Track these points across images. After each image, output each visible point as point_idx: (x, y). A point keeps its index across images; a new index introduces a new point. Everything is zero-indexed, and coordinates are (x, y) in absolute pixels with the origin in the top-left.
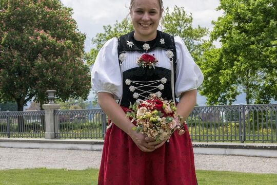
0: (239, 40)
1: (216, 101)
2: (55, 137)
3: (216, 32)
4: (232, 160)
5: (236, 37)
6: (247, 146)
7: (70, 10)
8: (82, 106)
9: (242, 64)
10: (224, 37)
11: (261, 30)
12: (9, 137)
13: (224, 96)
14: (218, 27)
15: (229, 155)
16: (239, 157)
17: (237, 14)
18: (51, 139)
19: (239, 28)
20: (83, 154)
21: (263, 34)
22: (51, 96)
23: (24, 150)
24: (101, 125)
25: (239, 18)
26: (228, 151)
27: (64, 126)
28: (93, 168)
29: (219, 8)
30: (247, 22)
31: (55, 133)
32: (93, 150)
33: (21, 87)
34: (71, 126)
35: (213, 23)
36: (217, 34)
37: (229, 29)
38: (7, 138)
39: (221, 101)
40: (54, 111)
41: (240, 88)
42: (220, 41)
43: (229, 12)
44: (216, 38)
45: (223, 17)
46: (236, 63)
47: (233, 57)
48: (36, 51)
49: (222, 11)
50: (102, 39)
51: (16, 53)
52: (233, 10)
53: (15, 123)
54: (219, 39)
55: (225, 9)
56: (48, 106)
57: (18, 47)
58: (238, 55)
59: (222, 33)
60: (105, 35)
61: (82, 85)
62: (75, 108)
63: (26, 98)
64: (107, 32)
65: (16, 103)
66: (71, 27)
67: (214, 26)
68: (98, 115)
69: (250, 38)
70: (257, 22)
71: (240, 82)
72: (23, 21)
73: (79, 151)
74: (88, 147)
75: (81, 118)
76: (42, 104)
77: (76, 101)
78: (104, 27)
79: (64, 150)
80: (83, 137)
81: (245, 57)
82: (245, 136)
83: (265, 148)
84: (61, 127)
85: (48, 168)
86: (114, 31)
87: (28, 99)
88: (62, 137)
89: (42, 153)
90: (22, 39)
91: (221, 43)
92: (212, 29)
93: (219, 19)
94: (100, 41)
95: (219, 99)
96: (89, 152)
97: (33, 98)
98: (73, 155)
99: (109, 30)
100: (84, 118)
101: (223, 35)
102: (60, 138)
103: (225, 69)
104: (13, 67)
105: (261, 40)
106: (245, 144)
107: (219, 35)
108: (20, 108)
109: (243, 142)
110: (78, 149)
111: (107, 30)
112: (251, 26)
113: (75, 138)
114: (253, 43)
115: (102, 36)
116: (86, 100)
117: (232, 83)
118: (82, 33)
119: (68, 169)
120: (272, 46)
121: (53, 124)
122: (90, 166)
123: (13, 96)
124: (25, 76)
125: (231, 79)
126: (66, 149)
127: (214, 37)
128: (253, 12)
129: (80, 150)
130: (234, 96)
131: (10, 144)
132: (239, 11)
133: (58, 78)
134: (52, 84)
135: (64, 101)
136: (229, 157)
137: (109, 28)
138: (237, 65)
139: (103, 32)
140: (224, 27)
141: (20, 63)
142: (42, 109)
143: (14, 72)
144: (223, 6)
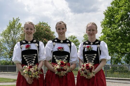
11: (116, 40)
17: (108, 34)
21: (116, 41)
25: (108, 36)
30: (111, 37)
35: (99, 37)
43: (105, 34)
45: (103, 36)
69: (111, 42)
70: (114, 37)
93: (101, 36)
112: (112, 39)
114: (112, 44)
120: (119, 45)
128: (113, 34)
140: (103, 39)
144: (103, 32)
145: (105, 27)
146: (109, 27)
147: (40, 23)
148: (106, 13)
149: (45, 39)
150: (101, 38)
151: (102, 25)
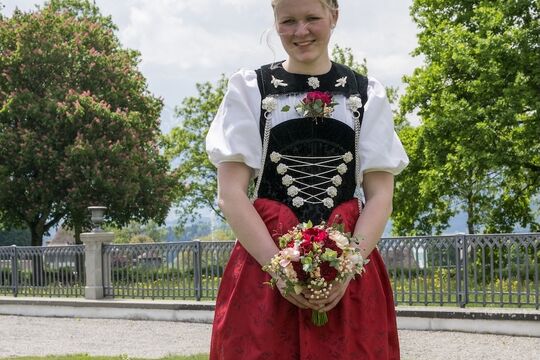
0: (456, 112)
1: (410, 227)
2: (105, 296)
3: (411, 98)
4: (444, 340)
5: (448, 106)
6: (472, 314)
7: (135, 54)
8: (154, 235)
9: (461, 157)
10: (426, 107)
11: (498, 92)
12: (16, 296)
13: (426, 219)
14: (414, 88)
15: (437, 330)
16: (457, 334)
17: (451, 63)
18: (97, 299)
19: (454, 89)
20: (158, 327)
21: (501, 101)
22: (96, 217)
23: (44, 321)
24: (192, 273)
25: (455, 70)
26: (435, 323)
27: (122, 275)
28: (178, 354)
29: (418, 53)
30: (469, 78)
31: (104, 289)
32: (177, 321)
33: (38, 200)
34: (135, 273)
35: (406, 80)
36: (413, 101)
37: (435, 92)
38: (11, 298)
39: (420, 228)
40: (103, 246)
41: (457, 204)
42: (419, 114)
43: (436, 60)
44: (411, 109)
45: (424, 69)
46: (449, 156)
47: (443, 145)
48: (68, 132)
49: (423, 56)
50: (194, 110)
51: (26, 134)
52: (444, 55)
53: (27, 268)
54: (418, 109)
55: (428, 53)
56: (91, 237)
57: (32, 122)
58: (453, 141)
59: (423, 99)
60: (199, 101)
61: (155, 195)
62: (141, 240)
63: (48, 221)
64: (203, 95)
65: (28, 231)
66: (136, 86)
67: (407, 85)
68: (186, 253)
69: (475, 108)
70: (490, 77)
71: (456, 193)
72: (42, 75)
73: (149, 322)
74: (168, 314)
75: (154, 259)
76: (78, 232)
77: (143, 227)
78: (198, 85)
79: (121, 321)
80: (158, 297)
81: (465, 144)
82: (467, 295)
83: (507, 317)
84: (115, 276)
85: (92, 355)
86: (216, 94)
87: (52, 224)
88: (118, 295)
89: (79, 325)
90: (42, 109)
91: (420, 117)
92: (403, 91)
93: (416, 73)
94: (190, 112)
95: (417, 223)
96: (169, 324)
97: (62, 221)
98: (139, 330)
99: (208, 92)
100: (160, 259)
101: (424, 102)
102: (114, 296)
103: (428, 168)
104: (20, 162)
105: (498, 112)
106: (468, 310)
107: (417, 102)
108: (37, 240)
109: (463, 306)
110: (148, 319)
111: (204, 91)
112: (477, 86)
113: (143, 298)
114: (481, 119)
115: (194, 102)
116: (163, 226)
117: (442, 194)
118: (157, 97)
119: (129, 356)
120: (516, 124)
121: (100, 270)
122: (173, 351)
123: (23, 216)
124: (44, 179)
125: (440, 187)
126: (125, 318)
127: (408, 106)
128: (482, 59)
129: (153, 320)
130: (444, 219)
131: (19, 309)
132: (454, 57)
133: (109, 182)
134: (98, 194)
135: (120, 227)
136: (437, 333)
137: (207, 87)
138: (451, 161)
139: (197, 96)
140: (426, 87)
141: (36, 152)
142: (78, 242)
143: (24, 171)
144: (425, 48)
145: (433, 21)
146: (460, 20)
147: (55, 4)
149: (84, 96)
150: (416, 80)
151: (415, 10)
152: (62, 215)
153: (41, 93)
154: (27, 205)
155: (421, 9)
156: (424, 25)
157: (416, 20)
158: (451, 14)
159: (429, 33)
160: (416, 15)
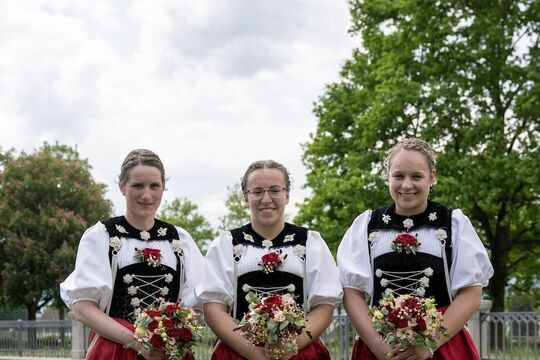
7: (103, 186)
10: (311, 224)
14: (302, 211)
19: (330, 214)
25: (329, 201)
29: (305, 186)
33: (34, 289)
35: (297, 205)
37: (317, 214)
43: (319, 192)
45: (311, 198)
48: (57, 240)
49: (309, 189)
51: (29, 242)
53: (25, 338)
55: (314, 187)
57: (32, 232)
63: (40, 303)
65: (26, 311)
67: (298, 209)
87: (43, 305)
90: (38, 222)
92: (295, 213)
93: (305, 201)
97: (50, 303)
101: (310, 221)
104: (23, 261)
107: (305, 222)
108: (32, 317)
123: (22, 301)
124: (39, 273)
140: (311, 211)
141: (34, 254)
142: (62, 318)
143: (24, 267)
145: (318, 165)
146: (336, 166)
147: (47, 149)
148: (320, 110)
149: (69, 214)
150: (305, 206)
151: (305, 157)
152: (50, 299)
153: (37, 212)
154: (26, 292)
155: (309, 157)
156: (310, 167)
157: (305, 164)
158: (329, 161)
159: (314, 173)
160: (305, 161)
